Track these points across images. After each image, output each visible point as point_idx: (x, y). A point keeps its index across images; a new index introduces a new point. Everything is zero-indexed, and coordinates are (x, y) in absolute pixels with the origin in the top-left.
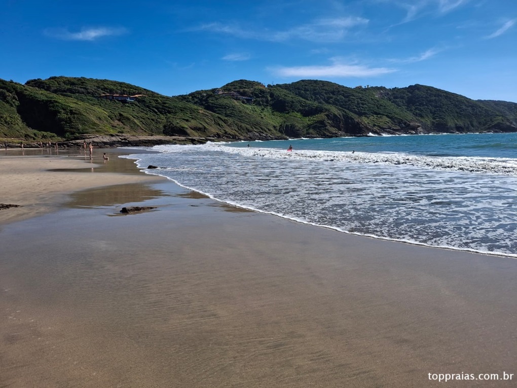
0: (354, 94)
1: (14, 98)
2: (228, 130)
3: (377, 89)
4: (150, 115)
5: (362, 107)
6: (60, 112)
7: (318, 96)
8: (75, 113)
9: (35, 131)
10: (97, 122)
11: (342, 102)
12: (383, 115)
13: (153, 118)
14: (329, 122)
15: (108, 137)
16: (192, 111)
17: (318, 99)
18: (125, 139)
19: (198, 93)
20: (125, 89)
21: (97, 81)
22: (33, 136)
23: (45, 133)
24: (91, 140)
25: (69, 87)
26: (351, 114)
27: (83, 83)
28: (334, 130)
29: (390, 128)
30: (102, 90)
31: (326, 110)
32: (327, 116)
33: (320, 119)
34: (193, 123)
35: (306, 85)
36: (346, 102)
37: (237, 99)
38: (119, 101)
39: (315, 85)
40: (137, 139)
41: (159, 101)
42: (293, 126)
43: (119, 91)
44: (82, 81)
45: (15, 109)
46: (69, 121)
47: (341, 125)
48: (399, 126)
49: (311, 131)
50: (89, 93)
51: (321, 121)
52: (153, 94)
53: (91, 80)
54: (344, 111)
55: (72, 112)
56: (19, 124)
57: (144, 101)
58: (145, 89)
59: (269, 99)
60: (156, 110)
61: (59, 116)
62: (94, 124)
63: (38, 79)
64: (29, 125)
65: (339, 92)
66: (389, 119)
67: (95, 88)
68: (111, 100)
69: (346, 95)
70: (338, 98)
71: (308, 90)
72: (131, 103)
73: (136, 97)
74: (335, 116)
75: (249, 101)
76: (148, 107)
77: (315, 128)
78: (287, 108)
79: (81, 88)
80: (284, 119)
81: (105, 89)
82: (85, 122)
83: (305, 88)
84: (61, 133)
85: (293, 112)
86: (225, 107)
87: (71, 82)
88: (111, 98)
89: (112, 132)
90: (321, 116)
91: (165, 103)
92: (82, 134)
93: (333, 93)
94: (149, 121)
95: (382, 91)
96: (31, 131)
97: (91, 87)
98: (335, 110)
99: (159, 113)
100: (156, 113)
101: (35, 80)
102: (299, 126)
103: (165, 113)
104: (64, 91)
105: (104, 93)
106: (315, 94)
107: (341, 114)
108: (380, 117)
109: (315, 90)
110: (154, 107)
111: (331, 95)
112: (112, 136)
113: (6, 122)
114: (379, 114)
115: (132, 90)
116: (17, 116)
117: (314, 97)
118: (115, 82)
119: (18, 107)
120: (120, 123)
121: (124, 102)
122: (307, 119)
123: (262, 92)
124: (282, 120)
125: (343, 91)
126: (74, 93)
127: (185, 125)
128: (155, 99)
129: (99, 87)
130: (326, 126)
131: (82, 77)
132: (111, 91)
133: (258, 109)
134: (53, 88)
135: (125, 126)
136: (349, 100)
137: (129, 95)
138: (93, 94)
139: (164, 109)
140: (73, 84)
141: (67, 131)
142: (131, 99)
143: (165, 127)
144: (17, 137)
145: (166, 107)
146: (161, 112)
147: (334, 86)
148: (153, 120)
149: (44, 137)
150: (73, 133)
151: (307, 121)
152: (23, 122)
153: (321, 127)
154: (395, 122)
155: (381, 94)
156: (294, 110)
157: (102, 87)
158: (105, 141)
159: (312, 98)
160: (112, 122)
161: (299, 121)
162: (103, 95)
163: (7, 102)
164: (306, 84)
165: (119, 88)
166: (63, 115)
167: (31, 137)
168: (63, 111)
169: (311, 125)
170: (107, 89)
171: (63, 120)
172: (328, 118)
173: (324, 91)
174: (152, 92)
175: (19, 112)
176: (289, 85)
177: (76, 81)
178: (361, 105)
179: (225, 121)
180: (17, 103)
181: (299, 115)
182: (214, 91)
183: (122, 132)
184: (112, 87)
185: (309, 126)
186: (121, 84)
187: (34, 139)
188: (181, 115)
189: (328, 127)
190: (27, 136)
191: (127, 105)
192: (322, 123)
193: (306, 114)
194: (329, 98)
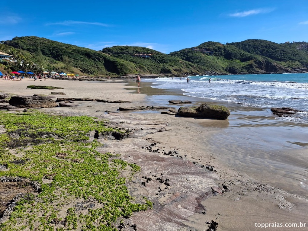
0: (280, 47)
1: (102, 60)
2: (193, 70)
3: (300, 43)
4: (156, 64)
5: (283, 56)
6: (118, 65)
7: (256, 49)
8: (123, 66)
9: (110, 73)
10: (131, 69)
11: (271, 53)
12: (296, 60)
13: (157, 65)
14: (256, 65)
15: (134, 75)
16: (176, 61)
17: (256, 51)
18: (140, 76)
19: (184, 50)
20: (146, 51)
21: (133, 47)
22: (109, 74)
23: (113, 73)
24: (128, 76)
25: (121, 51)
26: (271, 60)
27: (127, 49)
28: (258, 70)
29: (299, 68)
30: (135, 52)
31: (255, 58)
32: (255, 61)
33: (250, 63)
34: (175, 67)
35: (250, 43)
36: (273, 52)
37: (204, 53)
38: (142, 57)
39: (255, 42)
40: (145, 76)
41: (161, 57)
42: (233, 68)
43: (143, 53)
44: (127, 48)
45: (103, 64)
46: (121, 69)
47: (264, 66)
48: (306, 67)
49: (244, 70)
50: (129, 54)
51: (251, 64)
52: (158, 53)
53: (131, 47)
55: (122, 65)
56: (104, 70)
57: (153, 57)
58: (155, 51)
59: (223, 52)
60: (159, 61)
61: (118, 67)
62: (130, 70)
63: (108, 48)
64: (107, 71)
65: (270, 46)
66: (300, 63)
67: (132, 51)
68: (139, 57)
69: (274, 48)
70: (269, 50)
71: (250, 46)
72: (148, 58)
73: (150, 55)
74: (260, 61)
75: (210, 54)
76: (155, 60)
78: (232, 57)
79: (126, 51)
80: (229, 64)
81: (136, 52)
82: (127, 69)
83: (249, 44)
84: (118, 73)
85: (235, 59)
86: (196, 58)
87: (122, 49)
88: (139, 56)
89: (136, 73)
90: (251, 62)
91: (163, 58)
92: (125, 74)
93: (266, 47)
94: (155, 67)
95: (303, 45)
96: (108, 73)
97: (130, 51)
98: (260, 58)
99: (160, 63)
100: (158, 63)
101: (107, 48)
102: (237, 67)
103: (163, 63)
104: (119, 53)
105: (136, 54)
106: (255, 48)
108: (294, 62)
109: (255, 45)
110: (158, 60)
111: (265, 48)
112: (136, 74)
113: (100, 69)
114: (293, 60)
115: (148, 51)
116: (104, 67)
118: (141, 47)
119: (104, 63)
120: (140, 69)
121: (145, 58)
122: (243, 63)
123: (219, 48)
125: (273, 46)
126: (123, 54)
127: (171, 68)
128: (159, 56)
129: (134, 51)
130: (253, 67)
131: (127, 46)
132: (139, 53)
133: (215, 58)
134: (114, 52)
135: (141, 71)
136: (275, 52)
137: (147, 54)
138: (131, 55)
139: (162, 61)
140: (123, 50)
141: (120, 73)
142: (148, 56)
143: (161, 69)
144: (104, 75)
145: (164, 60)
146: (161, 62)
147: (268, 43)
148: (156, 66)
149: (113, 75)
150: (122, 73)
151: (243, 64)
152: (106, 69)
154: (303, 65)
155: (302, 46)
156: (236, 58)
157: (135, 51)
158: (133, 76)
160: (136, 69)
161: (238, 64)
162: (136, 55)
163: (100, 62)
164: (250, 42)
165: (143, 50)
166: (119, 67)
167: (108, 75)
168: (119, 65)
169: (245, 67)
170: (137, 51)
171: (119, 68)
172: (255, 63)
173: (261, 46)
174: (158, 52)
175: (104, 65)
176: (240, 42)
177: (124, 48)
178: (283, 55)
179: (192, 66)
180: (103, 62)
181: (239, 61)
182: (192, 48)
183: (140, 73)
184: (140, 50)
185: (243, 67)
186: (144, 48)
187: (109, 75)
188: (170, 63)
189: (255, 68)
190: (107, 74)
191: (146, 59)
192: (251, 65)
193: (243, 60)
194: (263, 50)
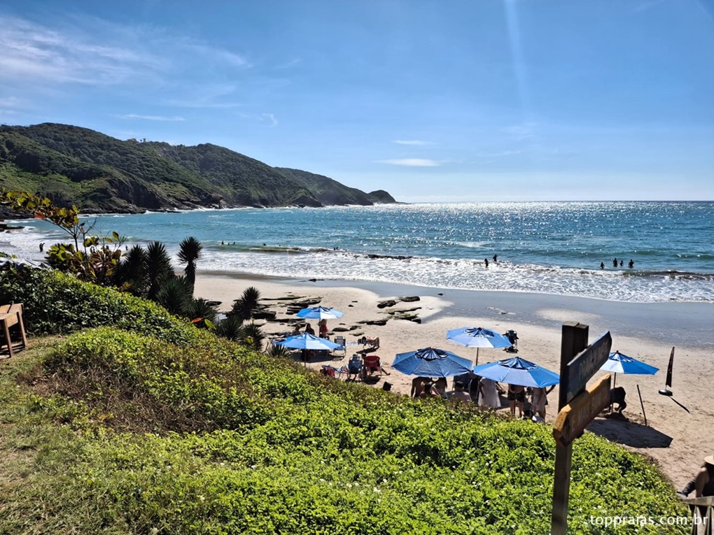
3: (158, 145)
5: (148, 171)
7: (79, 150)
11: (117, 161)
12: (178, 182)
14: (114, 190)
26: (141, 181)
28: (122, 202)
31: (107, 174)
32: (110, 182)
33: (101, 186)
35: (55, 132)
36: (123, 161)
39: (70, 132)
42: (58, 195)
47: (130, 195)
48: (199, 197)
49: (89, 202)
51: (103, 189)
54: (130, 176)
59: (7, 151)
65: (109, 146)
66: (185, 188)
69: (121, 151)
70: (111, 155)
71: (61, 140)
74: (120, 182)
77: (94, 198)
78: (43, 167)
80: (41, 184)
83: (56, 136)
85: (53, 173)
90: (101, 183)
93: (101, 146)
95: (165, 149)
98: (119, 175)
106: (74, 146)
107: (127, 180)
108: (175, 185)
109: (72, 140)
111: (100, 150)
114: (172, 181)
117: (72, 150)
122: (79, 185)
124: (37, 186)
125: (116, 145)
130: (111, 196)
136: (128, 160)
147: (100, 137)
151: (80, 188)
153: (104, 197)
154: (193, 192)
155: (165, 152)
156: (54, 171)
159: (69, 152)
161: (66, 186)
164: (55, 130)
169: (88, 194)
172: (112, 185)
173: (87, 143)
176: (27, 128)
178: (145, 168)
181: (65, 179)
185: (85, 196)
189: (114, 198)
192: (104, 191)
193: (76, 177)
194: (97, 154)
